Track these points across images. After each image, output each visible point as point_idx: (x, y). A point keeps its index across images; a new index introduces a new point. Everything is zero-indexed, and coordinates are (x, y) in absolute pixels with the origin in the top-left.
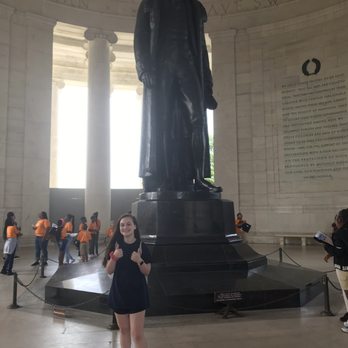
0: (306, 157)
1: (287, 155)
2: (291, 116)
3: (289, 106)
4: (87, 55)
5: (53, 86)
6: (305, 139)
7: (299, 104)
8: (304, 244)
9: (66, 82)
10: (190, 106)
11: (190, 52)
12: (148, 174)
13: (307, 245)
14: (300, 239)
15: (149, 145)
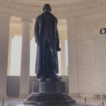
0: (102, 64)
1: (95, 63)
2: (96, 49)
3: (95, 45)
4: (22, 27)
5: (10, 37)
6: (102, 57)
7: (99, 45)
8: (101, 97)
9: (14, 35)
10: (52, 50)
11: (52, 34)
12: (38, 73)
13: (103, 98)
14: (100, 95)
15: (38, 63)
